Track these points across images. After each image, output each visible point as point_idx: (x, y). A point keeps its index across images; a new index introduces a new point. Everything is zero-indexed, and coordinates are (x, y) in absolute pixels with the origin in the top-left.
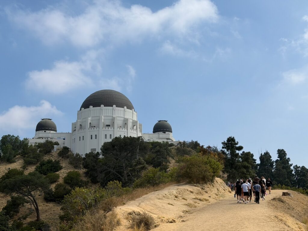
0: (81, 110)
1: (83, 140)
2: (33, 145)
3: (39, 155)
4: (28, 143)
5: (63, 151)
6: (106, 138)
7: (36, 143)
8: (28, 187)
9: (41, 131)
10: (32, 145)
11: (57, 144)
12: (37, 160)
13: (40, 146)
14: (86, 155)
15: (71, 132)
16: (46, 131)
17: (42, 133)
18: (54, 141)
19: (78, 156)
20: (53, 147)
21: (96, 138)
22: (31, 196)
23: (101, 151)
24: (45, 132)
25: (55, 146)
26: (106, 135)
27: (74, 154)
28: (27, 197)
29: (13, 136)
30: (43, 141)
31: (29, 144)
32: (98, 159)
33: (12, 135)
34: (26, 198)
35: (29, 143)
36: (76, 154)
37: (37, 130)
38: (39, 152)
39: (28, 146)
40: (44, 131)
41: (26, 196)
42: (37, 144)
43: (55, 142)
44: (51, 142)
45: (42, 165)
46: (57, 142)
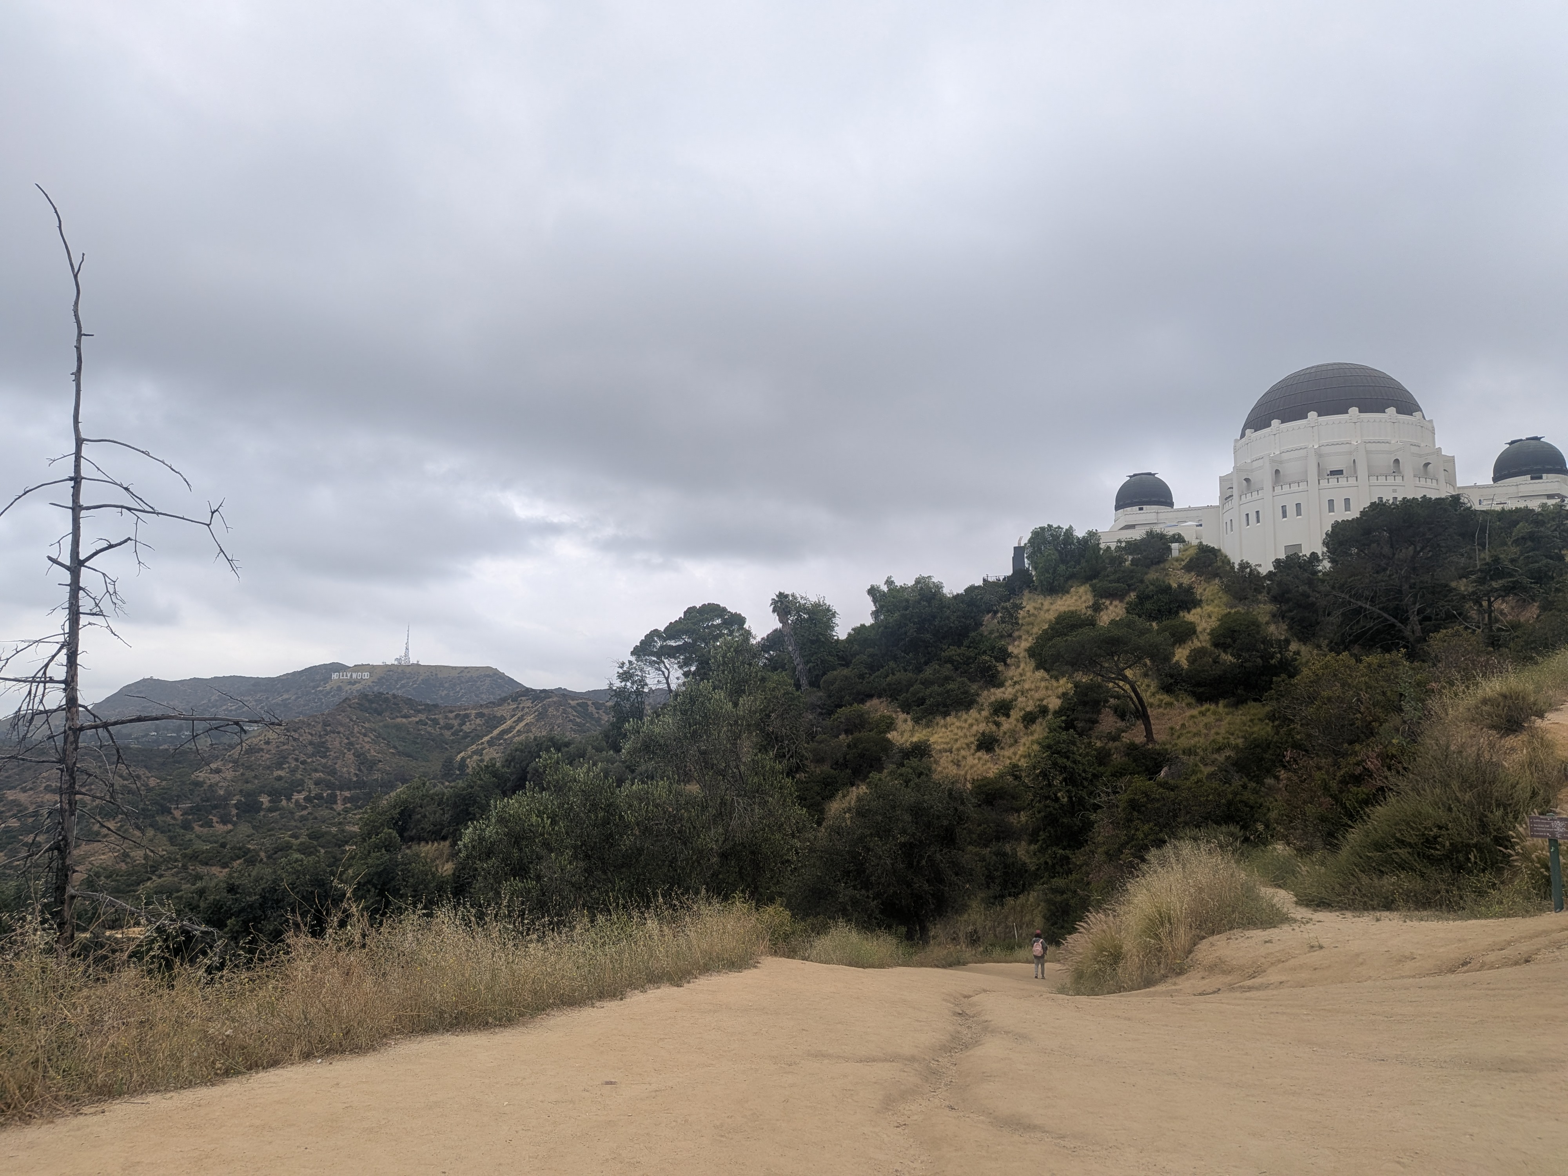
0: (1243, 435)
1: (1258, 521)
2: (1113, 546)
3: (1132, 571)
4: (1099, 544)
5: (1197, 559)
6: (1331, 509)
7: (1119, 541)
8: (1116, 659)
9: (1129, 509)
10: (1109, 548)
11: (1179, 539)
12: (1129, 586)
13: (1132, 547)
14: (1277, 562)
15: (1216, 503)
16: (1144, 507)
17: (1133, 514)
18: (1171, 532)
19: (1247, 567)
20: (1169, 549)
21: (1299, 513)
22: (1125, 679)
23: (1325, 549)
24: (1141, 509)
25: (1175, 546)
26: (1331, 502)
27: (1234, 563)
28: (1115, 683)
29: (1059, 527)
30: (1137, 534)
31: (1102, 546)
32: (1315, 573)
33: (1055, 526)
34: (1111, 685)
35: (1101, 541)
36: (1240, 565)
37: (1117, 508)
38: (1131, 565)
39: (1099, 552)
40: (1137, 508)
41: (1111, 680)
42: (1123, 545)
43: (1174, 535)
44: (1162, 537)
45: (1143, 598)
46: (1179, 535)
